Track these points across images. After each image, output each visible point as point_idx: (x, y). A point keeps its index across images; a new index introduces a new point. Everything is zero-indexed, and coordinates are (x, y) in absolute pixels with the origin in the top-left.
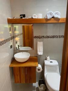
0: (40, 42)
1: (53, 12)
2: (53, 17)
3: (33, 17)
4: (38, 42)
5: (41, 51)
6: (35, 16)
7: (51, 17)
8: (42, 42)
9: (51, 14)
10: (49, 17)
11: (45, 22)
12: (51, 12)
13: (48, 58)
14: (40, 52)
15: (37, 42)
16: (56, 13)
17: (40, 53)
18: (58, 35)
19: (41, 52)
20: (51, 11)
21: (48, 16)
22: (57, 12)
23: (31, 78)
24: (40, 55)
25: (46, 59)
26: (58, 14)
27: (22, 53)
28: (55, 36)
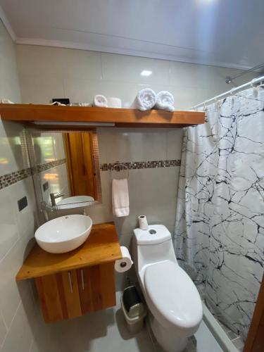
0: (120, 179)
1: (154, 92)
2: (155, 107)
3: (97, 104)
4: (114, 181)
5: (123, 205)
6: (103, 99)
7: (150, 105)
8: (126, 180)
9: (150, 99)
10: (145, 105)
11: (132, 120)
12: (150, 92)
13: (144, 221)
14: (121, 207)
15: (112, 180)
16: (163, 97)
17: (122, 212)
18: (164, 159)
19: (123, 209)
20: (149, 89)
21: (141, 102)
22: (165, 92)
23: (100, 297)
24: (123, 218)
25: (138, 226)
26: (167, 100)
27: (64, 217)
28: (157, 163)
